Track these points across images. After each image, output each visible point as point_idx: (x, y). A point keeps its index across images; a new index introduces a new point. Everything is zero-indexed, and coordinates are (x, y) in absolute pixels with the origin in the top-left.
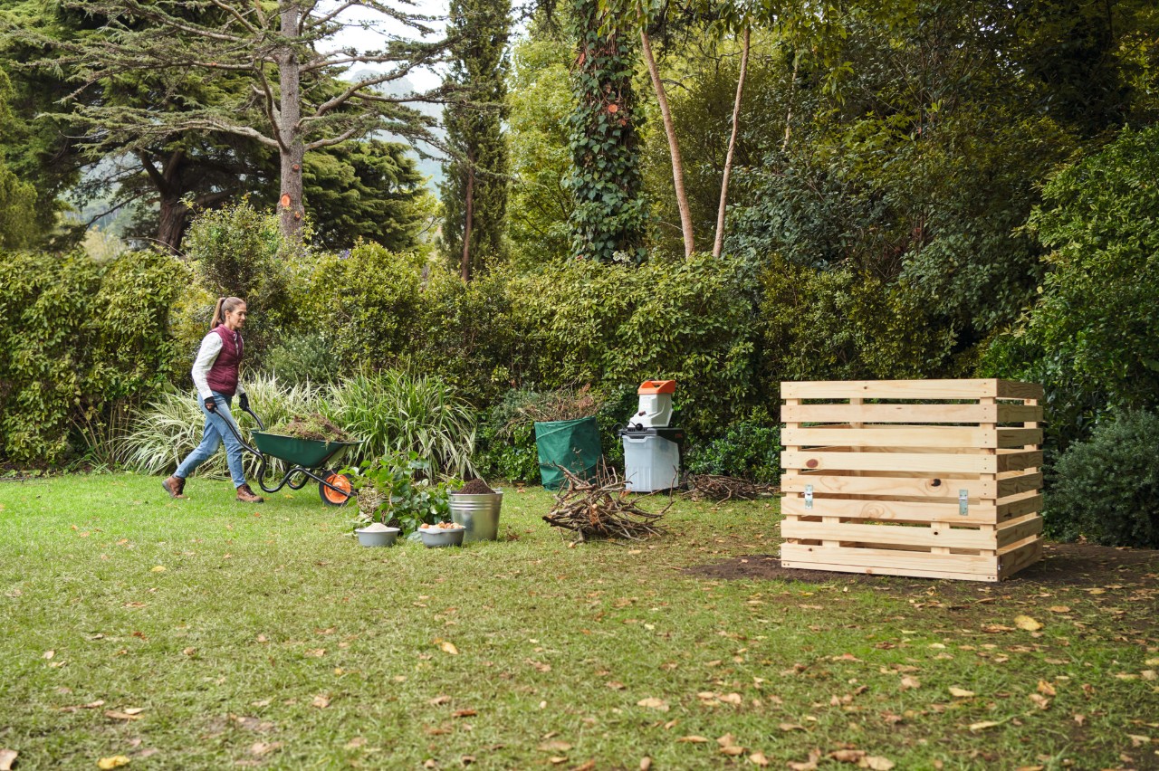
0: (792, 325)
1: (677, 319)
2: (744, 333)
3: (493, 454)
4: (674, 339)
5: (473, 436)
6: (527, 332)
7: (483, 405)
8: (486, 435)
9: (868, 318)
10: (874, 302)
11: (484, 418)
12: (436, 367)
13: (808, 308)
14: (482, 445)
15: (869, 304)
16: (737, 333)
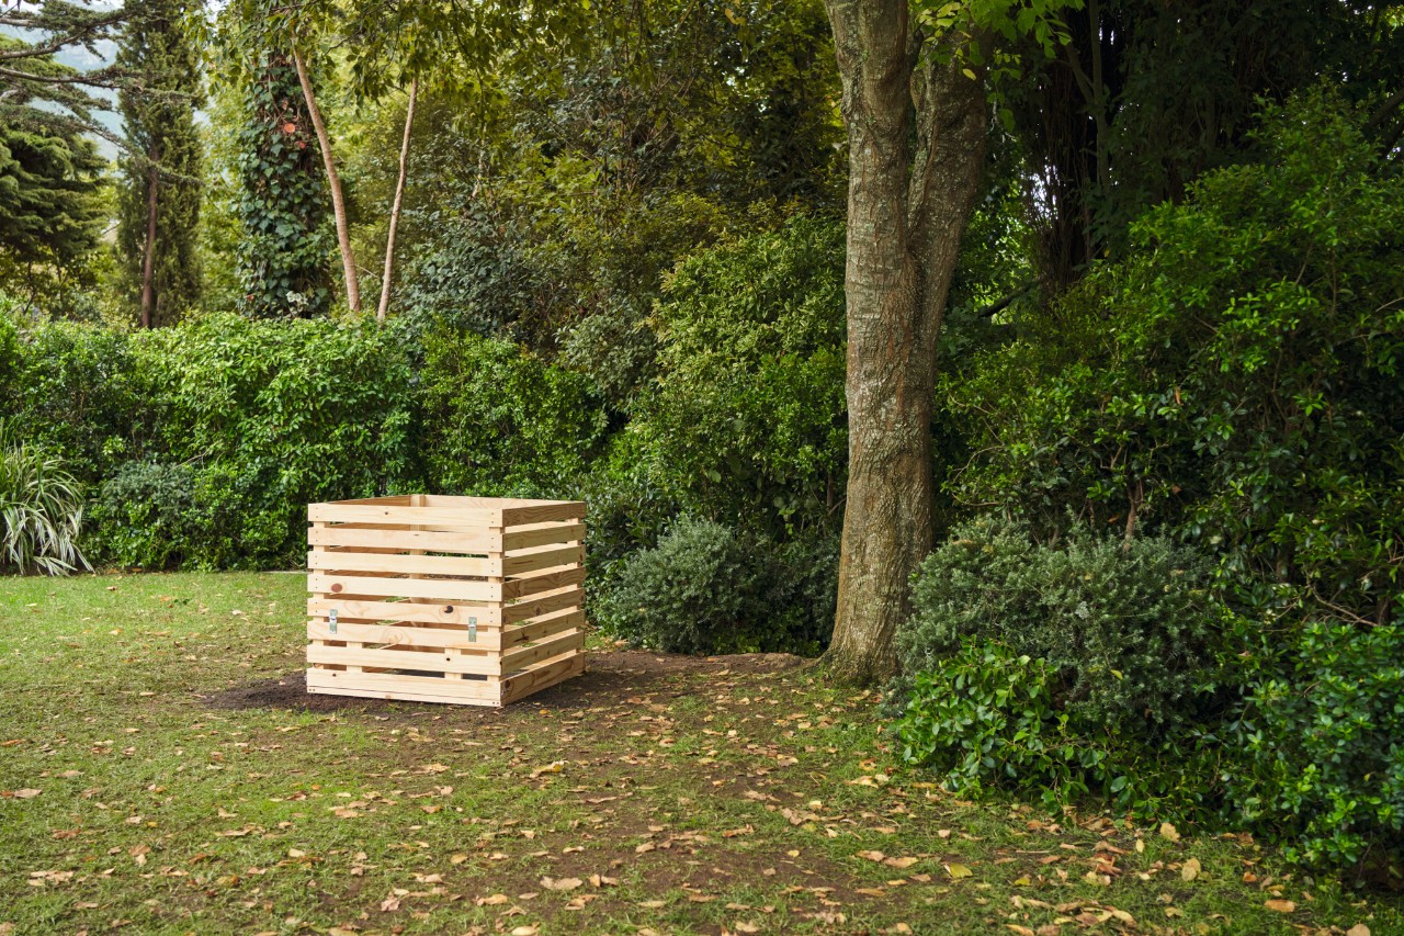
0: (453, 395)
1: (324, 387)
2: (402, 402)
3: (103, 536)
4: (322, 407)
5: (79, 514)
6: (151, 394)
7: (96, 479)
8: (94, 514)
9: (525, 392)
10: (530, 376)
11: (94, 494)
12: (36, 434)
13: (470, 377)
14: (90, 526)
15: (525, 378)
16: (394, 402)
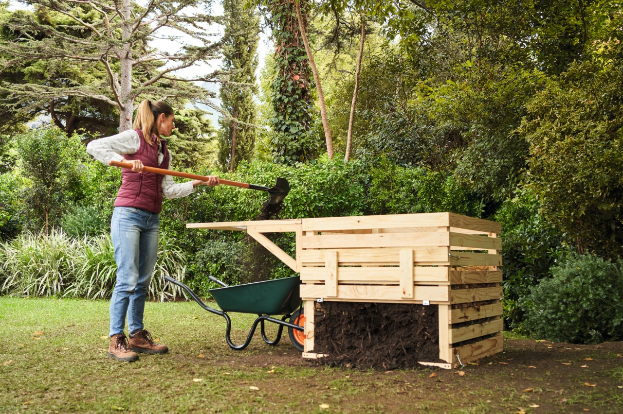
0: (388, 201)
1: (315, 197)
2: (358, 206)
3: (196, 281)
4: (314, 209)
5: (184, 270)
6: (223, 204)
7: (194, 250)
8: (192, 268)
9: (430, 196)
10: (433, 186)
11: (192, 259)
12: (164, 226)
13: (398, 190)
14: (190, 276)
15: (430, 188)
16: (354, 207)
